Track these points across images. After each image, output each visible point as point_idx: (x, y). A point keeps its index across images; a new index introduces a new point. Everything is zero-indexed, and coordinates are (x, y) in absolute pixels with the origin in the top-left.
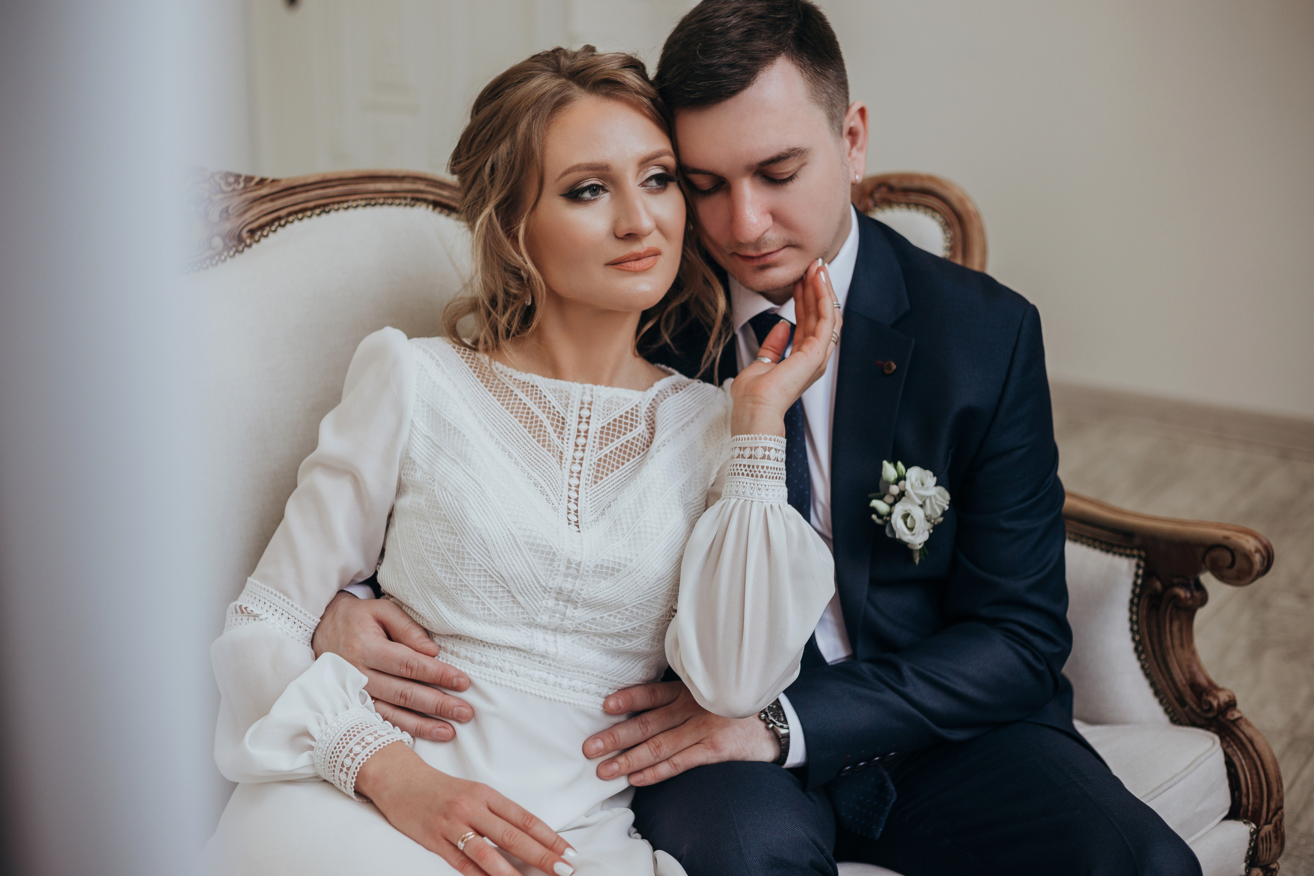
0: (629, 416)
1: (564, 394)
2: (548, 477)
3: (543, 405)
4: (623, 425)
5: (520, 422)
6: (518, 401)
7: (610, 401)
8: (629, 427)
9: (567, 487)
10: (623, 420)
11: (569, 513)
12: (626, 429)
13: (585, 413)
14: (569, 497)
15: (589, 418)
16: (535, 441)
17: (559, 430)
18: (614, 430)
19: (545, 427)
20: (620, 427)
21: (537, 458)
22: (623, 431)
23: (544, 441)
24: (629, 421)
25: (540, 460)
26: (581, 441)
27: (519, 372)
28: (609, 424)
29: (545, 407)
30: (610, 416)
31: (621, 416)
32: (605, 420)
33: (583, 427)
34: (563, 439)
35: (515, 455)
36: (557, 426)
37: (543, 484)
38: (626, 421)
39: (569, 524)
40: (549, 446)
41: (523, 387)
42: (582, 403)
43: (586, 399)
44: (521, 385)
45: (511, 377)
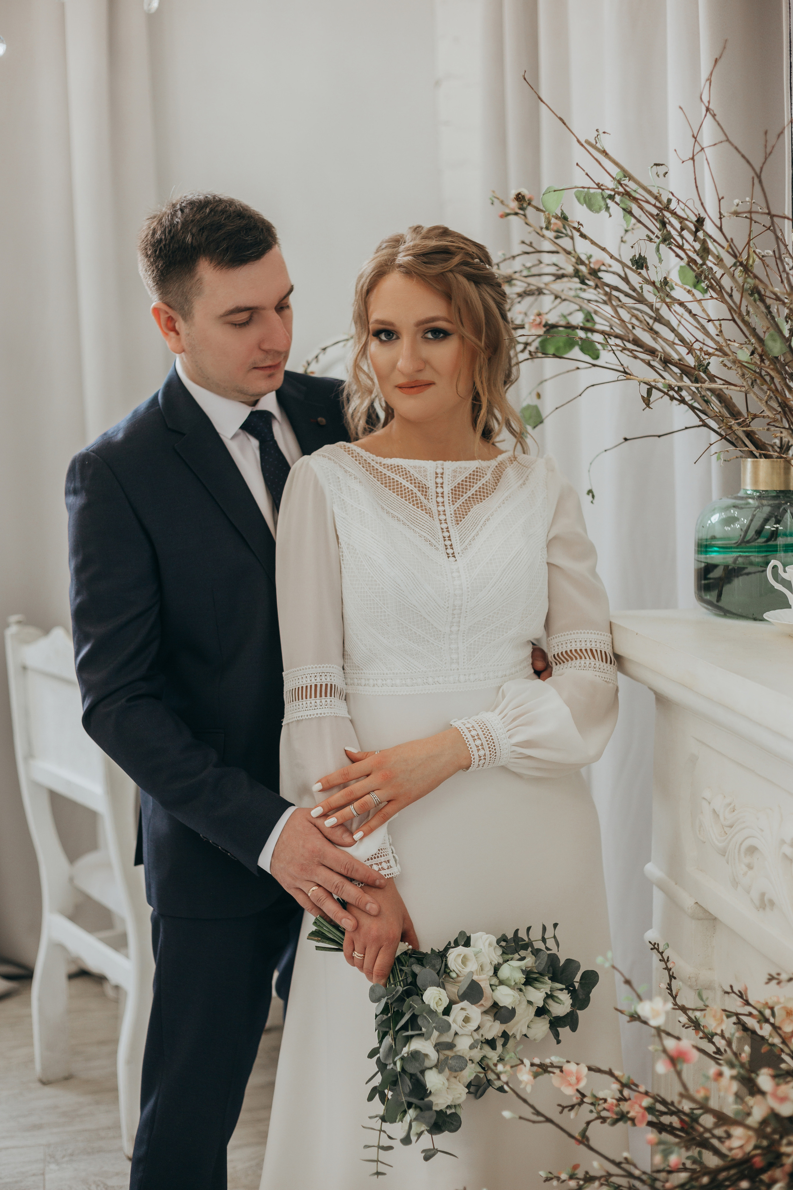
0: (468, 480)
1: (422, 469)
2: (426, 529)
3: (409, 478)
4: (464, 487)
5: (398, 495)
6: (392, 481)
7: (455, 471)
8: (468, 487)
9: (440, 531)
10: (464, 483)
11: (446, 549)
12: (466, 489)
13: (439, 480)
14: (444, 537)
15: (442, 484)
16: (411, 505)
17: (424, 493)
18: (459, 491)
19: (415, 493)
20: (463, 488)
21: (416, 517)
22: (464, 490)
23: (419, 505)
24: (468, 484)
25: (418, 518)
26: (440, 499)
27: (386, 459)
28: (455, 487)
29: (411, 480)
30: (456, 481)
31: (463, 481)
32: (452, 484)
33: (440, 490)
34: (428, 499)
35: (402, 518)
36: (423, 491)
37: (425, 534)
38: (466, 484)
39: (448, 557)
40: (422, 506)
41: (392, 469)
42: (437, 474)
43: (439, 471)
44: (390, 467)
45: (380, 463)
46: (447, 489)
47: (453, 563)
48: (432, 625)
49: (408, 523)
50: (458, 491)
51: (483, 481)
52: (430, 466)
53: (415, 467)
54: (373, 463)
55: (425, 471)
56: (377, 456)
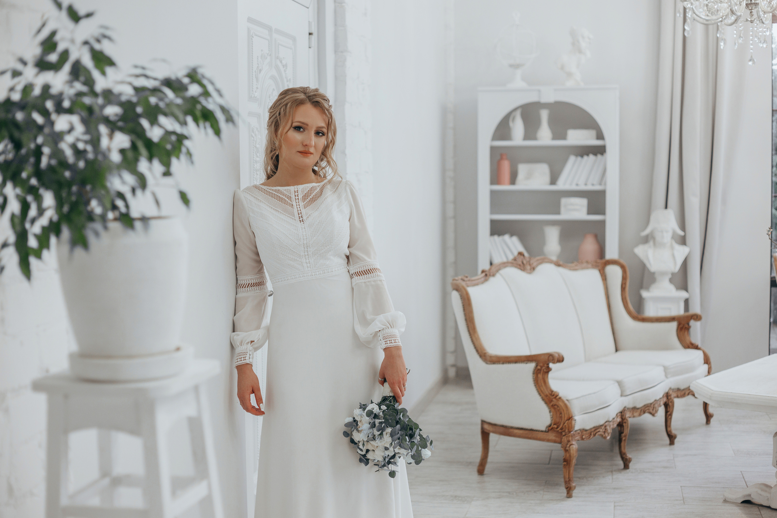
0: (309, 191)
1: (288, 190)
3: (283, 194)
5: (279, 201)
7: (303, 189)
10: (308, 193)
12: (309, 195)
13: (296, 194)
15: (298, 195)
16: (284, 205)
19: (286, 200)
20: (307, 195)
24: (310, 193)
25: (287, 209)
26: (297, 201)
27: (273, 187)
28: (304, 195)
30: (304, 193)
32: (302, 194)
33: (297, 197)
34: (292, 201)
36: (289, 199)
40: (289, 205)
41: (276, 191)
42: (295, 191)
43: (296, 190)
44: (275, 191)
45: (271, 189)
46: (300, 197)
47: (303, 225)
48: (296, 253)
49: (283, 212)
50: (305, 197)
51: (316, 191)
52: (292, 188)
53: (286, 190)
54: (267, 190)
55: (290, 191)
56: (269, 187)
